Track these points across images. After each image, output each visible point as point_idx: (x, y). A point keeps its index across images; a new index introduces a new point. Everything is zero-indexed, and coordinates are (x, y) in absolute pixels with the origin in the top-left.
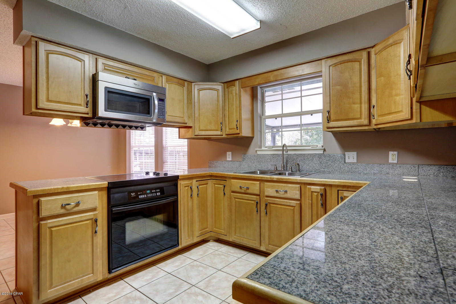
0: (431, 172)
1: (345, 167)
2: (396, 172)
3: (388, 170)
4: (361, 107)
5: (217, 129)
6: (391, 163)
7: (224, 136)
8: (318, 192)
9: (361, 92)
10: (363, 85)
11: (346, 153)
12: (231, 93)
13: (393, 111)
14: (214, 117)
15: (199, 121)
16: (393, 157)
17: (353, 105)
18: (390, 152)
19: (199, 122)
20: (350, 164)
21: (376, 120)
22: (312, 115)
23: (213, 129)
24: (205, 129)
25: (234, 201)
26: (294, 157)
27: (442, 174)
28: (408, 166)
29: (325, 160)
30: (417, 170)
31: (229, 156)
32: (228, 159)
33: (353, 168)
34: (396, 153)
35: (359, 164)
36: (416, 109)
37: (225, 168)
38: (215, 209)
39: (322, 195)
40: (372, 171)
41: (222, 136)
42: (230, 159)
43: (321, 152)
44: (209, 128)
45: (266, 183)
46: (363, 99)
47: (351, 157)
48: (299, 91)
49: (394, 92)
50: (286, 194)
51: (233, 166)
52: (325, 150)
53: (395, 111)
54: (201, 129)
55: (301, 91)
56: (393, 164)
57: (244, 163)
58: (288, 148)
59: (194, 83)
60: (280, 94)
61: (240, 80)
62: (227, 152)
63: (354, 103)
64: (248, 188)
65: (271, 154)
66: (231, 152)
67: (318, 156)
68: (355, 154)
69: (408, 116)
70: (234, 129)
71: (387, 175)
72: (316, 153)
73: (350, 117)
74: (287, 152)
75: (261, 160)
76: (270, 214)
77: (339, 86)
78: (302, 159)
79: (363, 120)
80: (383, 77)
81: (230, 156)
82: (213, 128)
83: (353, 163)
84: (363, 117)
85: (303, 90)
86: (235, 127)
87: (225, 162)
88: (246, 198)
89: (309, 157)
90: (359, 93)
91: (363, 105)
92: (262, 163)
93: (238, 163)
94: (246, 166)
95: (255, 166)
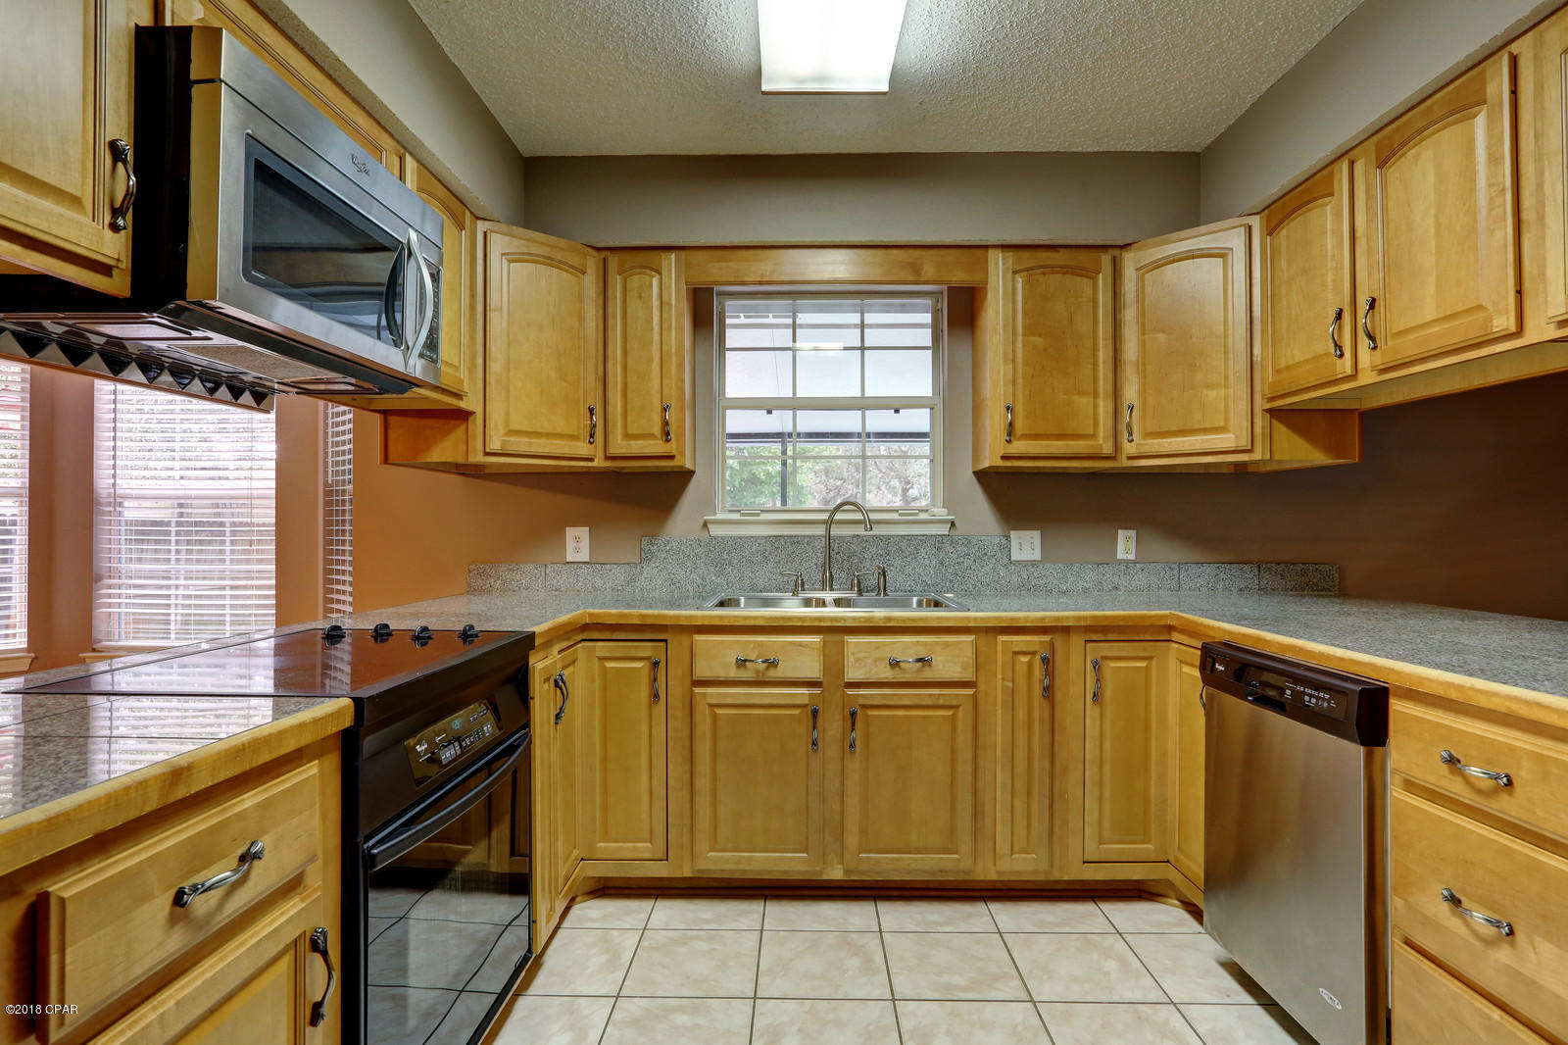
0: (1202, 581)
1: (1011, 573)
2: (1134, 584)
3: (1116, 579)
4: (1095, 407)
5: (576, 433)
6: (1121, 562)
7: (599, 463)
8: (1034, 653)
9: (1095, 364)
10: (1101, 346)
11: (1013, 534)
12: (640, 297)
13: (1196, 427)
14: (564, 384)
15: (508, 391)
16: (1126, 545)
17: (1076, 398)
18: (1120, 531)
19: (508, 398)
20: (1024, 564)
21: (1138, 444)
23: (559, 431)
24: (530, 430)
25: (709, 720)
26: (854, 547)
27: (1221, 582)
28: (1159, 566)
29: (955, 556)
30: (1177, 577)
31: (577, 543)
32: (571, 556)
33: (1032, 578)
34: (1132, 533)
35: (1048, 566)
36: (1263, 428)
37: (556, 590)
38: (605, 760)
39: (1045, 660)
40: (1080, 584)
41: (590, 464)
42: (585, 556)
43: (944, 530)
44: (545, 427)
45: (851, 639)
46: (1101, 382)
47: (1027, 545)
48: (855, 326)
49: (1199, 376)
50: (927, 668)
51: (598, 582)
52: (953, 524)
53: (1202, 427)
54: (511, 428)
55: (862, 326)
56: (1127, 562)
57: (649, 570)
58: (873, 516)
59: (487, 223)
60: (786, 326)
61: (683, 254)
62: (568, 528)
63: (1080, 393)
64: (772, 664)
65: (766, 537)
66: (587, 529)
67: (931, 541)
68: (1036, 535)
69: (1245, 443)
70: (651, 436)
71: (1114, 593)
72: (925, 533)
73: (1070, 431)
74: (871, 528)
75: (725, 556)
76: (867, 746)
77: (1040, 335)
79: (1101, 442)
80: (1163, 332)
81: (580, 544)
82: (561, 428)
83: (1034, 563)
84: (1101, 434)
85: (871, 326)
86: (657, 430)
87: (558, 567)
88: (766, 701)
89: (904, 544)
90: (1091, 367)
91: (1101, 402)
92: (729, 569)
93: (623, 569)
94: (659, 582)
95: (699, 581)
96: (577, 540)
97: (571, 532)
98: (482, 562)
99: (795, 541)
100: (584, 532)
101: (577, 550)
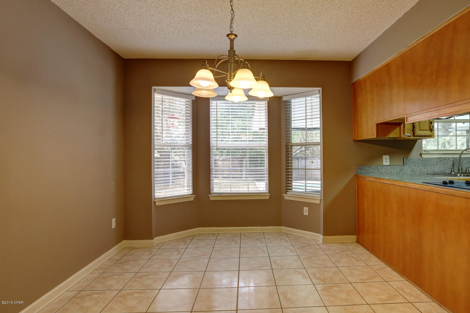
22: (464, 123)
32: (385, 164)
37: (381, 173)
42: (388, 163)
51: (392, 171)
57: (406, 167)
62: (383, 156)
66: (389, 156)
70: (426, 130)
75: (427, 163)
78: (467, 162)
81: (387, 160)
87: (381, 167)
92: (428, 167)
93: (399, 167)
94: (409, 171)
95: (420, 170)
96: (386, 159)
97: (384, 157)
98: (360, 165)
99: (445, 159)
100: (388, 157)
101: (386, 162)
